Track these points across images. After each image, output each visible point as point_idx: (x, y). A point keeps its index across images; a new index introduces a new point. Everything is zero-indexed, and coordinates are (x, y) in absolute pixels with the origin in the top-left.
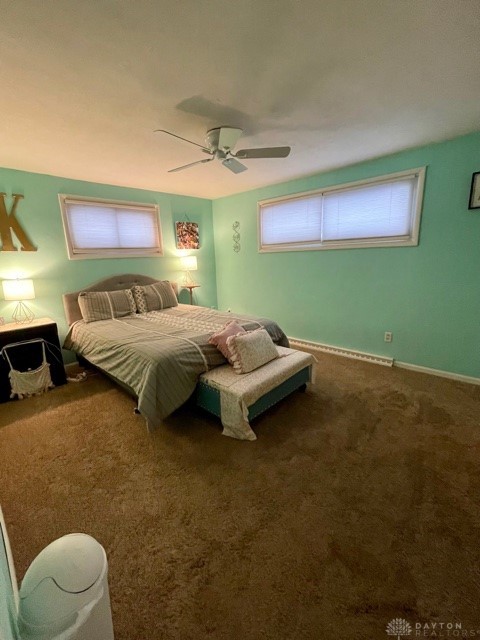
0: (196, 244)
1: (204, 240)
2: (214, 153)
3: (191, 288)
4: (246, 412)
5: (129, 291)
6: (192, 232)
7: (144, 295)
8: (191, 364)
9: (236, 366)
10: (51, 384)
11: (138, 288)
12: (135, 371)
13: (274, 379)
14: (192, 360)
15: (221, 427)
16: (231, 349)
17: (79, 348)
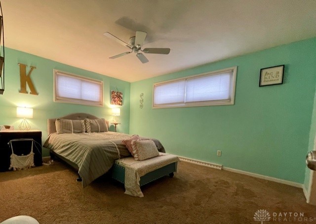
0: (121, 103)
1: (125, 101)
2: (133, 49)
3: (116, 124)
4: (139, 179)
5: (83, 121)
6: (119, 97)
7: (91, 124)
8: (110, 152)
9: (136, 156)
10: (33, 165)
11: (88, 120)
12: (80, 154)
13: (156, 165)
14: (111, 150)
15: (124, 189)
16: (133, 147)
17: (52, 146)
